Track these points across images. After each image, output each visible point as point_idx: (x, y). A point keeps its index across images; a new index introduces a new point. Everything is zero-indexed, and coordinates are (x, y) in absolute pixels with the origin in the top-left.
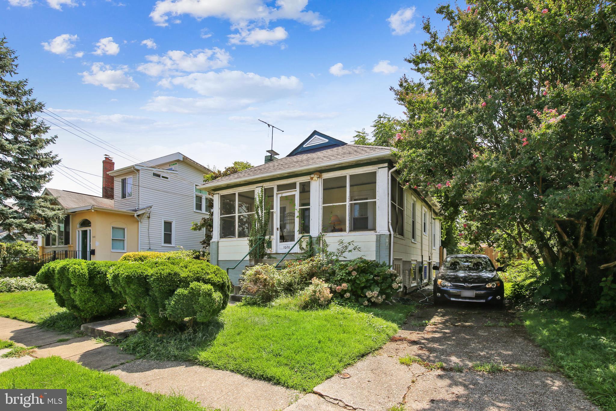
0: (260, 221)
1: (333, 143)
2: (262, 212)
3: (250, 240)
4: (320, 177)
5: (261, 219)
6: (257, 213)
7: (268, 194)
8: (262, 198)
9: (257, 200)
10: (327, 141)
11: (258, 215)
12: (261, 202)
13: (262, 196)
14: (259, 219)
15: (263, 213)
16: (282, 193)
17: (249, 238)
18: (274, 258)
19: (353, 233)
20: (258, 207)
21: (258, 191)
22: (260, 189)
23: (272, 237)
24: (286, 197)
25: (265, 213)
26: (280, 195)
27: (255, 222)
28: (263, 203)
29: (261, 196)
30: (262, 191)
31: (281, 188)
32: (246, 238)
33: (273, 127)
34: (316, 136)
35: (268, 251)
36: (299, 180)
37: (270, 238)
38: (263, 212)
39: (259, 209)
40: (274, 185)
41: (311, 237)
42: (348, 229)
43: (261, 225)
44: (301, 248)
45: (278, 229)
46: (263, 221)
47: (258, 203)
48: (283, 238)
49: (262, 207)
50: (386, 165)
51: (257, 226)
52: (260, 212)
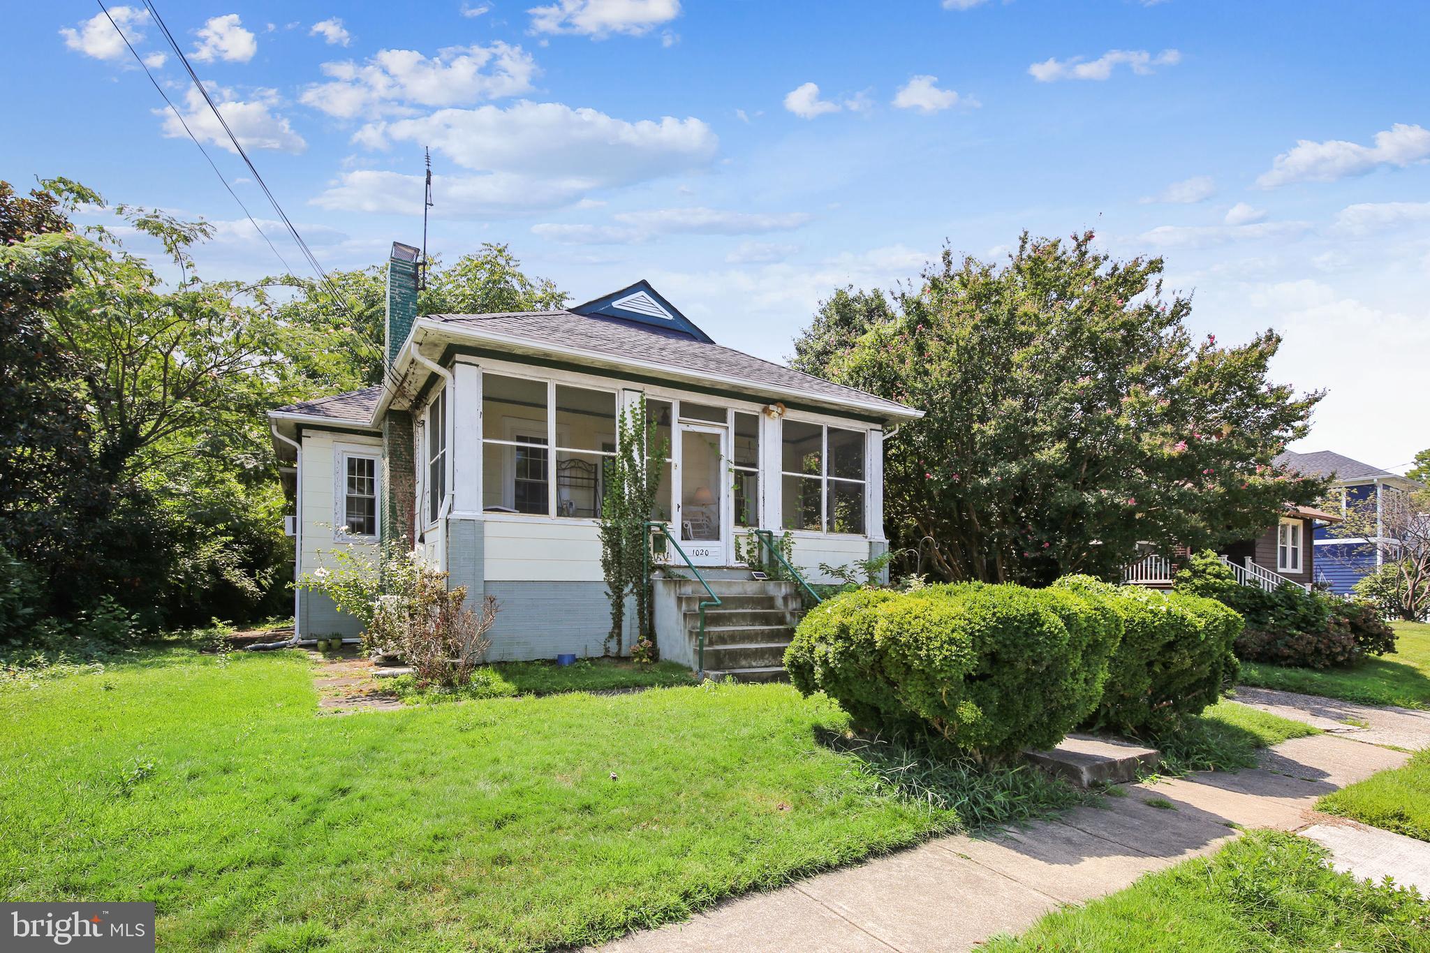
0: (636, 480)
1: (683, 327)
2: (642, 457)
3: (605, 529)
4: (781, 414)
5: (639, 475)
6: (630, 460)
7: (658, 415)
8: (642, 421)
10: (670, 317)
11: (632, 466)
12: (639, 432)
13: (643, 417)
14: (634, 474)
15: (645, 462)
16: (688, 424)
17: (599, 521)
18: (680, 577)
19: (835, 535)
20: (630, 444)
21: (630, 401)
22: (636, 397)
23: (667, 524)
24: (700, 435)
25: (649, 462)
26: (685, 428)
27: (622, 480)
28: (645, 436)
29: (639, 417)
30: (641, 402)
31: (688, 410)
32: (588, 522)
34: (642, 293)
35: (658, 560)
36: (733, 406)
37: (662, 526)
38: (646, 458)
39: (635, 448)
40: (675, 398)
42: (824, 525)
43: (640, 491)
44: (739, 557)
45: (678, 508)
46: (644, 483)
47: (632, 432)
48: (687, 531)
49: (641, 445)
51: (627, 491)
52: (636, 455)
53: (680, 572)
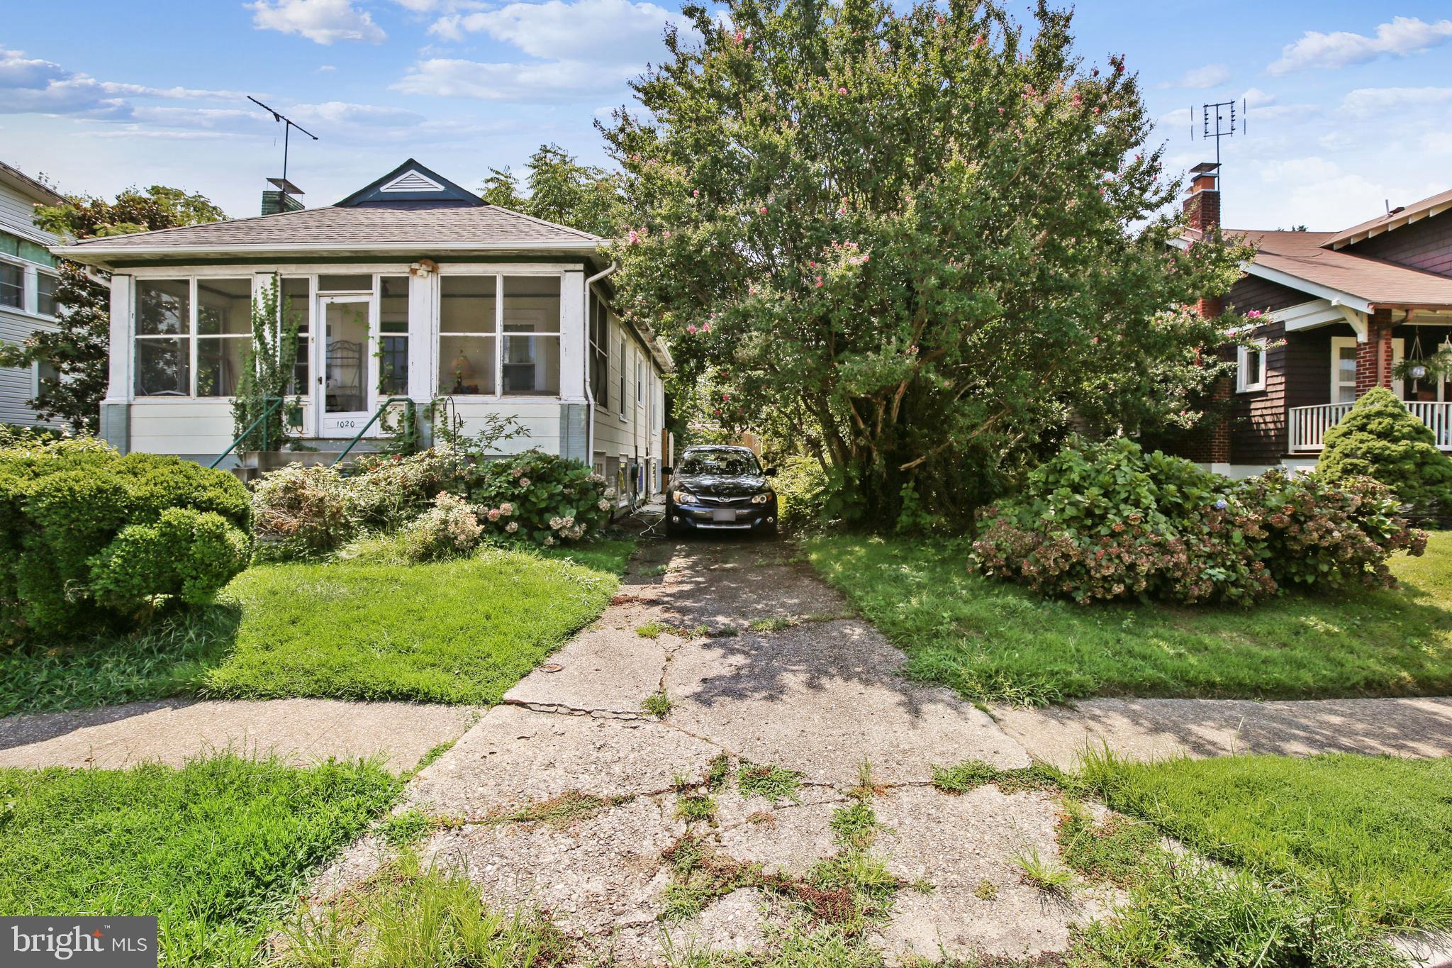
0: (267, 356)
1: (455, 196)
2: (274, 336)
3: (236, 405)
4: (433, 271)
5: (270, 352)
6: (261, 338)
7: (294, 293)
8: (275, 301)
9: (261, 304)
10: (441, 188)
11: (263, 343)
12: (271, 311)
13: (275, 296)
14: (266, 352)
15: (278, 340)
16: (332, 296)
17: (234, 399)
18: (311, 449)
19: (511, 399)
20: (262, 324)
21: (262, 285)
22: (268, 279)
23: (304, 398)
24: (344, 305)
25: (283, 340)
26: (328, 300)
27: (254, 360)
28: (278, 315)
29: (271, 297)
30: (274, 284)
31: (327, 282)
32: (225, 399)
33: (289, 122)
34: (412, 171)
35: (294, 433)
36: (379, 271)
37: (298, 401)
38: (279, 335)
39: (267, 327)
40: (312, 273)
41: (411, 404)
42: (499, 388)
43: (272, 366)
44: (386, 428)
45: (320, 380)
46: (278, 359)
47: (263, 312)
48: (334, 403)
49: (273, 324)
50: (580, 266)
51: (258, 369)
52: (267, 334)
53: (313, 444)
